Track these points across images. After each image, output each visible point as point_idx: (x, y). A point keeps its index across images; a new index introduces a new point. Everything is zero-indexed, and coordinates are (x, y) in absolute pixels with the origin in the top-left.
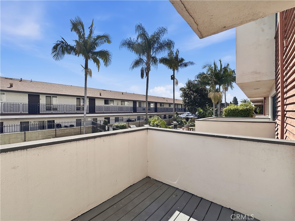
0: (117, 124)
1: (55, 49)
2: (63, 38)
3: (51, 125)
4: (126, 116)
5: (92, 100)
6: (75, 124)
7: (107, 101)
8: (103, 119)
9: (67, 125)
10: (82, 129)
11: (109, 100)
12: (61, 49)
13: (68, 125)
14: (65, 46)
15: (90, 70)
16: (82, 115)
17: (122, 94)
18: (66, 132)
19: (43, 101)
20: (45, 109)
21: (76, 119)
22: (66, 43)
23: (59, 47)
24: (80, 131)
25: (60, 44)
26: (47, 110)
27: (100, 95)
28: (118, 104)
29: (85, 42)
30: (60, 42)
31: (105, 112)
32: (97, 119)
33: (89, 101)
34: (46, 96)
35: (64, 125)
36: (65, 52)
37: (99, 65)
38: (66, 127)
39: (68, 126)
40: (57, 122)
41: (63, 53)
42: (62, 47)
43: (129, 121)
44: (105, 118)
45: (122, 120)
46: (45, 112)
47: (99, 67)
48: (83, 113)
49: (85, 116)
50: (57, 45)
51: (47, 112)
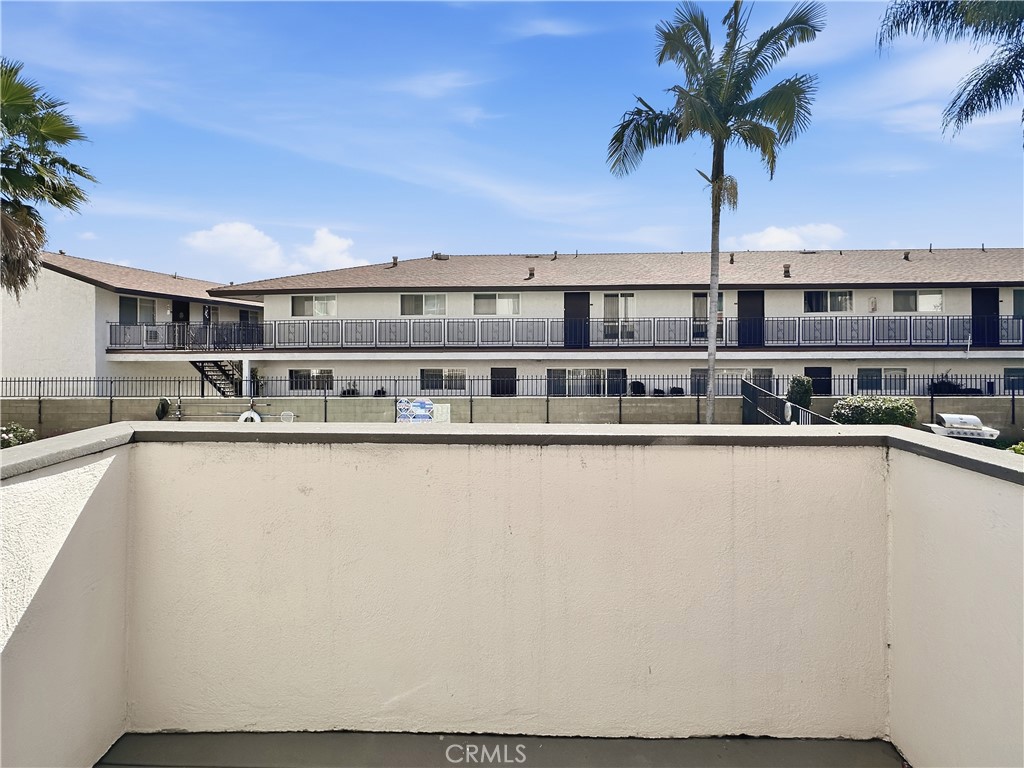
0: (859, 399)
1: (617, 144)
2: (640, 100)
3: (617, 383)
4: (924, 365)
5: (751, 297)
6: (687, 386)
7: (815, 297)
8: (799, 372)
9: (661, 388)
10: (701, 404)
11: (829, 291)
12: (634, 139)
13: (665, 386)
14: (645, 123)
15: (732, 180)
16: (703, 355)
17: (906, 258)
18: (649, 411)
19: (597, 308)
20: (601, 335)
21: (692, 370)
22: (651, 109)
23: (628, 132)
24: (695, 411)
25: (633, 119)
26: (606, 336)
27: (787, 274)
28: (874, 310)
29: (712, 83)
30: (633, 114)
31: (807, 343)
32: (771, 371)
33: (739, 304)
34: (606, 296)
35: (652, 389)
36: (647, 142)
37: (773, 152)
38: (658, 392)
39: (666, 390)
40: (633, 374)
41: (640, 146)
42: (636, 128)
43: (942, 388)
44: (808, 371)
45: (902, 384)
46: (600, 344)
47: (774, 161)
48: (705, 349)
49: (712, 357)
50: (624, 127)
51: (607, 344)
